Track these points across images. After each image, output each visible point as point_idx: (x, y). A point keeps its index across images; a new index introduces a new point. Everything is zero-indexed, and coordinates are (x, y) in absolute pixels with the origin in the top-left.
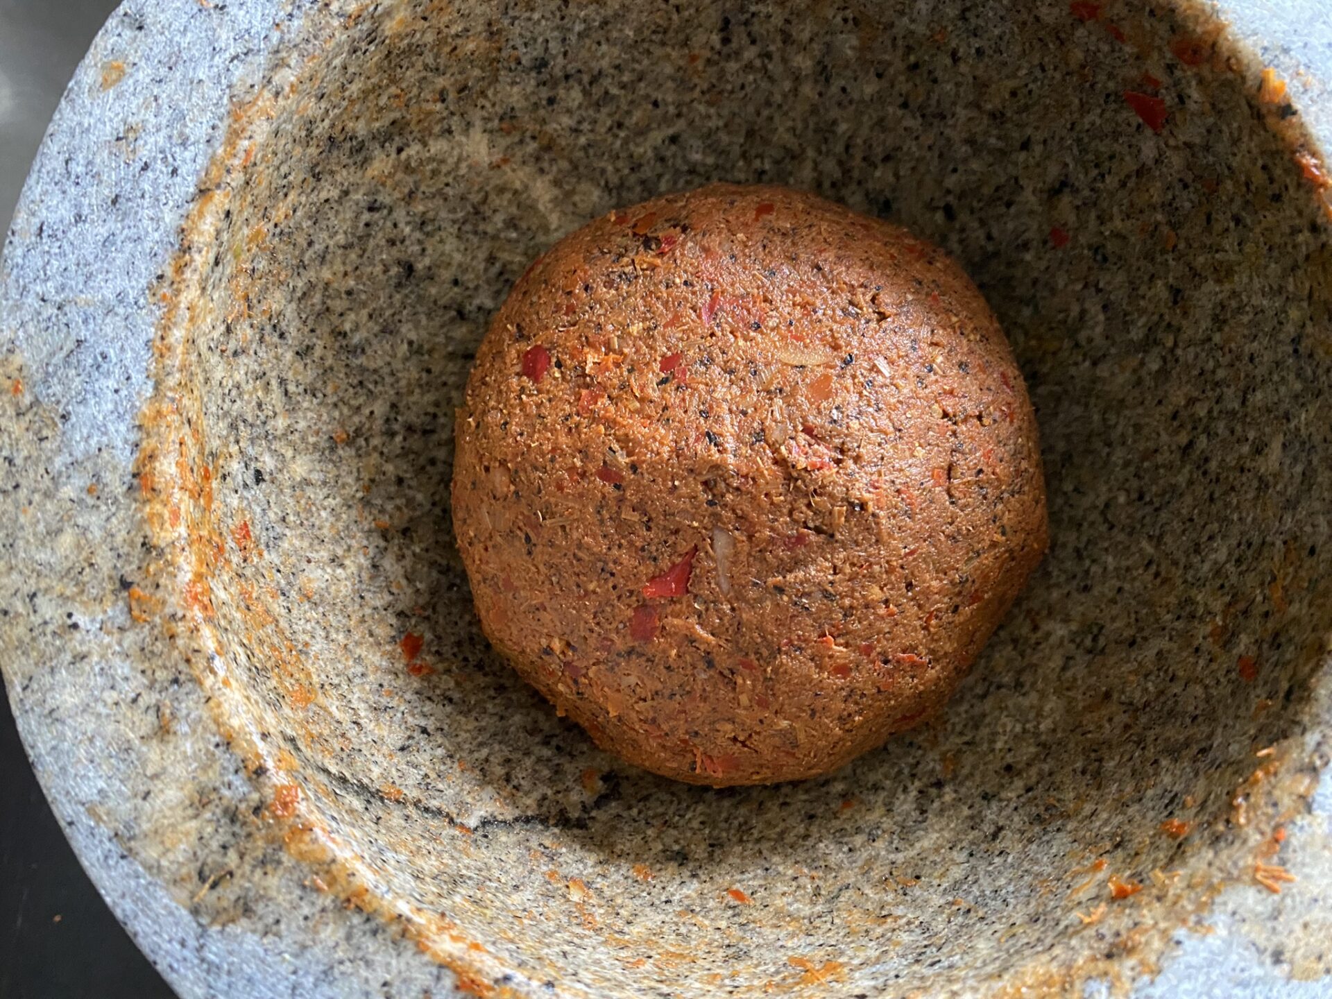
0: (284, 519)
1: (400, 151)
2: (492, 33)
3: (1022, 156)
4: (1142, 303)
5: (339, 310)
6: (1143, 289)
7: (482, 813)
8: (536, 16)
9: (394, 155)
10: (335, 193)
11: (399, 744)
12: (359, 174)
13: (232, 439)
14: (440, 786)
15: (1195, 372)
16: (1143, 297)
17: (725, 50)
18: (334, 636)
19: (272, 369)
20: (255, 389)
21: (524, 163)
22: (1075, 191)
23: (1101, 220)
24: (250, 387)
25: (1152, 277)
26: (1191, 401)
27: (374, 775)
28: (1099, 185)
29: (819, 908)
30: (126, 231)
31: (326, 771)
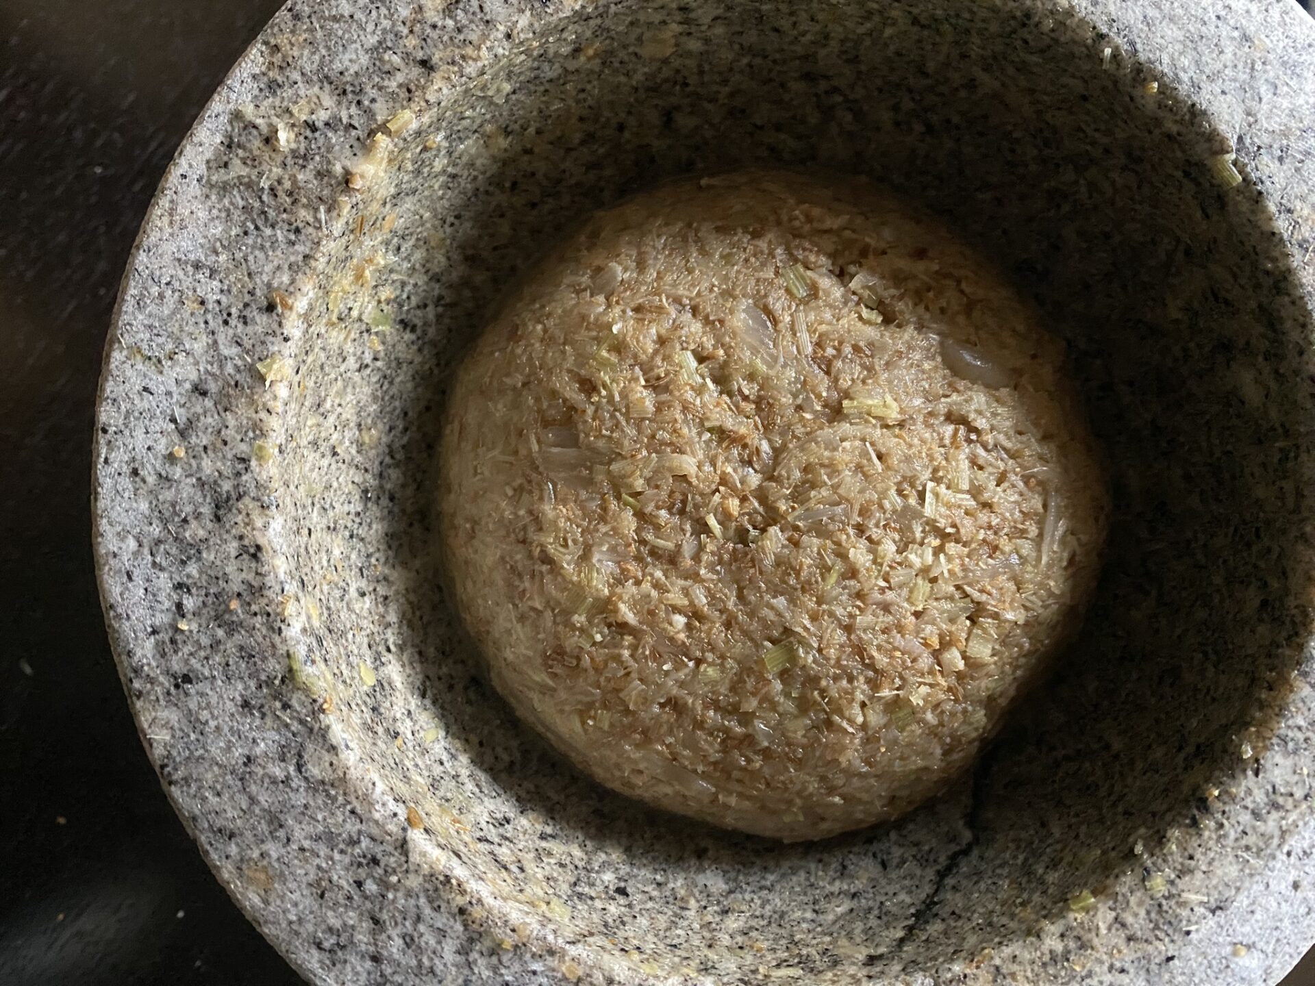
0: (659, 884)
1: (389, 650)
2: (334, 529)
3: (627, 135)
4: (795, 103)
5: (492, 760)
6: (787, 97)
7: (961, 823)
8: (335, 485)
9: (390, 656)
10: (408, 723)
11: (879, 868)
12: (398, 694)
13: (589, 902)
14: (927, 848)
15: (876, 93)
16: (792, 99)
17: (419, 332)
18: (768, 883)
19: (534, 842)
20: (549, 864)
21: (425, 542)
22: (677, 108)
23: (713, 100)
24: (547, 868)
25: (782, 85)
26: (896, 108)
27: (908, 900)
28: (689, 89)
29: (1154, 593)
30: (407, 924)
31: (902, 941)
